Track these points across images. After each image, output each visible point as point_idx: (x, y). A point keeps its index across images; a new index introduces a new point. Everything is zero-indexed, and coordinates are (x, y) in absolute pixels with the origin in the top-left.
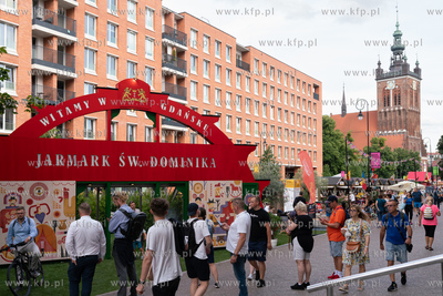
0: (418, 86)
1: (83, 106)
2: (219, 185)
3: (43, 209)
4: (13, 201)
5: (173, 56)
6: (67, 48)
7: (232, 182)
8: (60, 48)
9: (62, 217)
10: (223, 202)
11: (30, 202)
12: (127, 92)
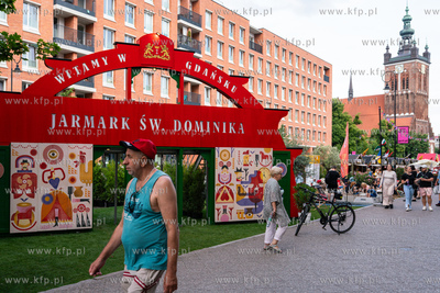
0: (427, 70)
1: (101, 62)
2: (247, 152)
3: (58, 174)
4: (26, 165)
5: (188, 36)
6: (87, 27)
7: (262, 150)
8: (80, 28)
9: (78, 183)
10: (251, 171)
11: (43, 166)
12: (149, 48)
